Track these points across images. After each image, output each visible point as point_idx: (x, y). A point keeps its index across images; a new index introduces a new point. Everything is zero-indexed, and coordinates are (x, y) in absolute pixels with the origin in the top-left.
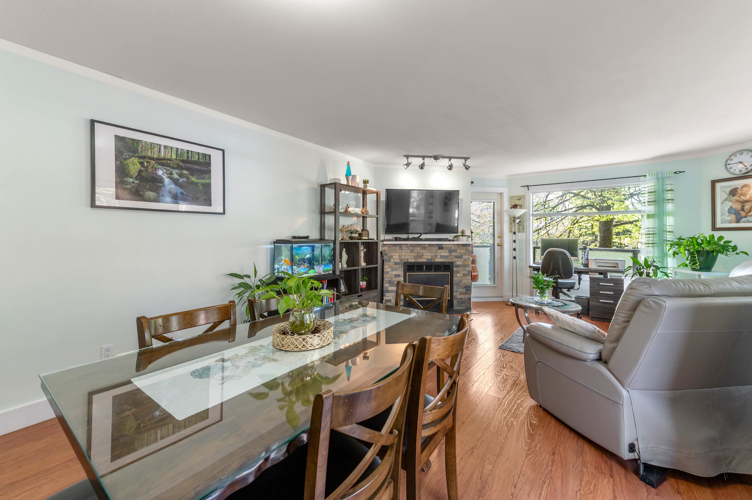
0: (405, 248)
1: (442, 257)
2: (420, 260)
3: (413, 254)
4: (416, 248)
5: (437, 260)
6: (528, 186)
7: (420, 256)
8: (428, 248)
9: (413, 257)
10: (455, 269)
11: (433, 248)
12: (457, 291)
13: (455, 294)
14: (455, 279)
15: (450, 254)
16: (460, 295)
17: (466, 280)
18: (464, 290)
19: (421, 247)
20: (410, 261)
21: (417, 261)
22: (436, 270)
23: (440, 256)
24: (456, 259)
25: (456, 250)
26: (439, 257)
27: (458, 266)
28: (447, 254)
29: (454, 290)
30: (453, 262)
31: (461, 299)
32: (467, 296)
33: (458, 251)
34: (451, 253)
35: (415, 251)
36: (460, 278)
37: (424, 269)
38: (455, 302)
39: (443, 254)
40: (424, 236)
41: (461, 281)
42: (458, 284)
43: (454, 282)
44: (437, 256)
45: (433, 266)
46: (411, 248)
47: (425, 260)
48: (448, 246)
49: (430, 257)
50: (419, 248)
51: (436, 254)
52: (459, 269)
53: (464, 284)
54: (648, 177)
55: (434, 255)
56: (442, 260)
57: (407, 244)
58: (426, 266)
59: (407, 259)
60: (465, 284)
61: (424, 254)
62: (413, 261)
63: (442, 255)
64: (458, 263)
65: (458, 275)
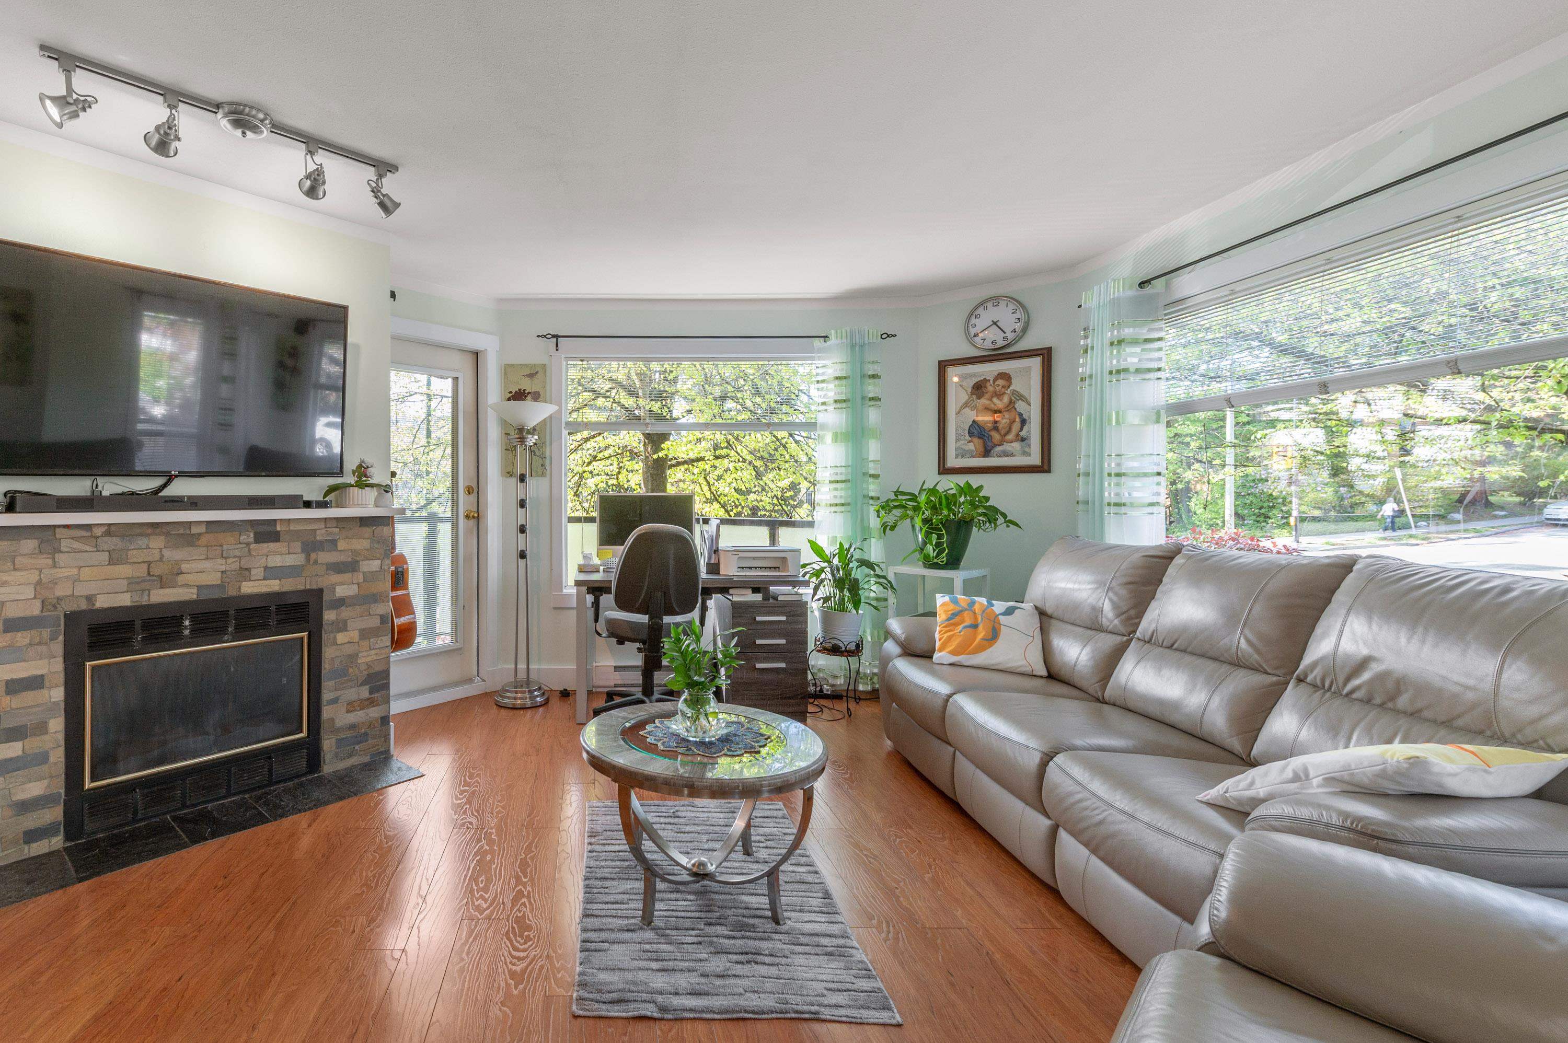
0: (76, 545)
1: (270, 573)
2: (160, 596)
3: (125, 570)
4: (142, 542)
5: (248, 588)
6: (555, 336)
7: (160, 577)
8: (203, 541)
9: (125, 582)
10: (329, 616)
11: (228, 539)
12: (335, 701)
13: (327, 712)
14: (328, 653)
15: (308, 558)
16: (348, 711)
17: (373, 652)
18: (365, 692)
19: (168, 534)
20: (102, 602)
21: (144, 601)
22: (243, 630)
23: (266, 568)
24: (335, 578)
25: (334, 543)
26: (258, 573)
27: (340, 603)
28: (296, 559)
29: (326, 696)
30: (321, 591)
31: (352, 727)
32: (375, 713)
33: (342, 545)
34: (313, 556)
35: (134, 555)
36: (349, 650)
37: (187, 632)
38: (328, 744)
39: (276, 561)
40: (180, 488)
41: (353, 657)
42: (341, 674)
43: (326, 666)
44: (249, 570)
45: (232, 612)
46: (113, 542)
47: (190, 594)
48: (293, 527)
49: (213, 579)
50: (157, 542)
51: (244, 563)
52: (345, 613)
53: (363, 667)
55: (236, 566)
56: (274, 586)
57: (88, 527)
58: (194, 618)
59: (90, 599)
60: (369, 667)
61: (185, 567)
62: (125, 600)
63: (271, 564)
64: (341, 591)
65: (341, 638)
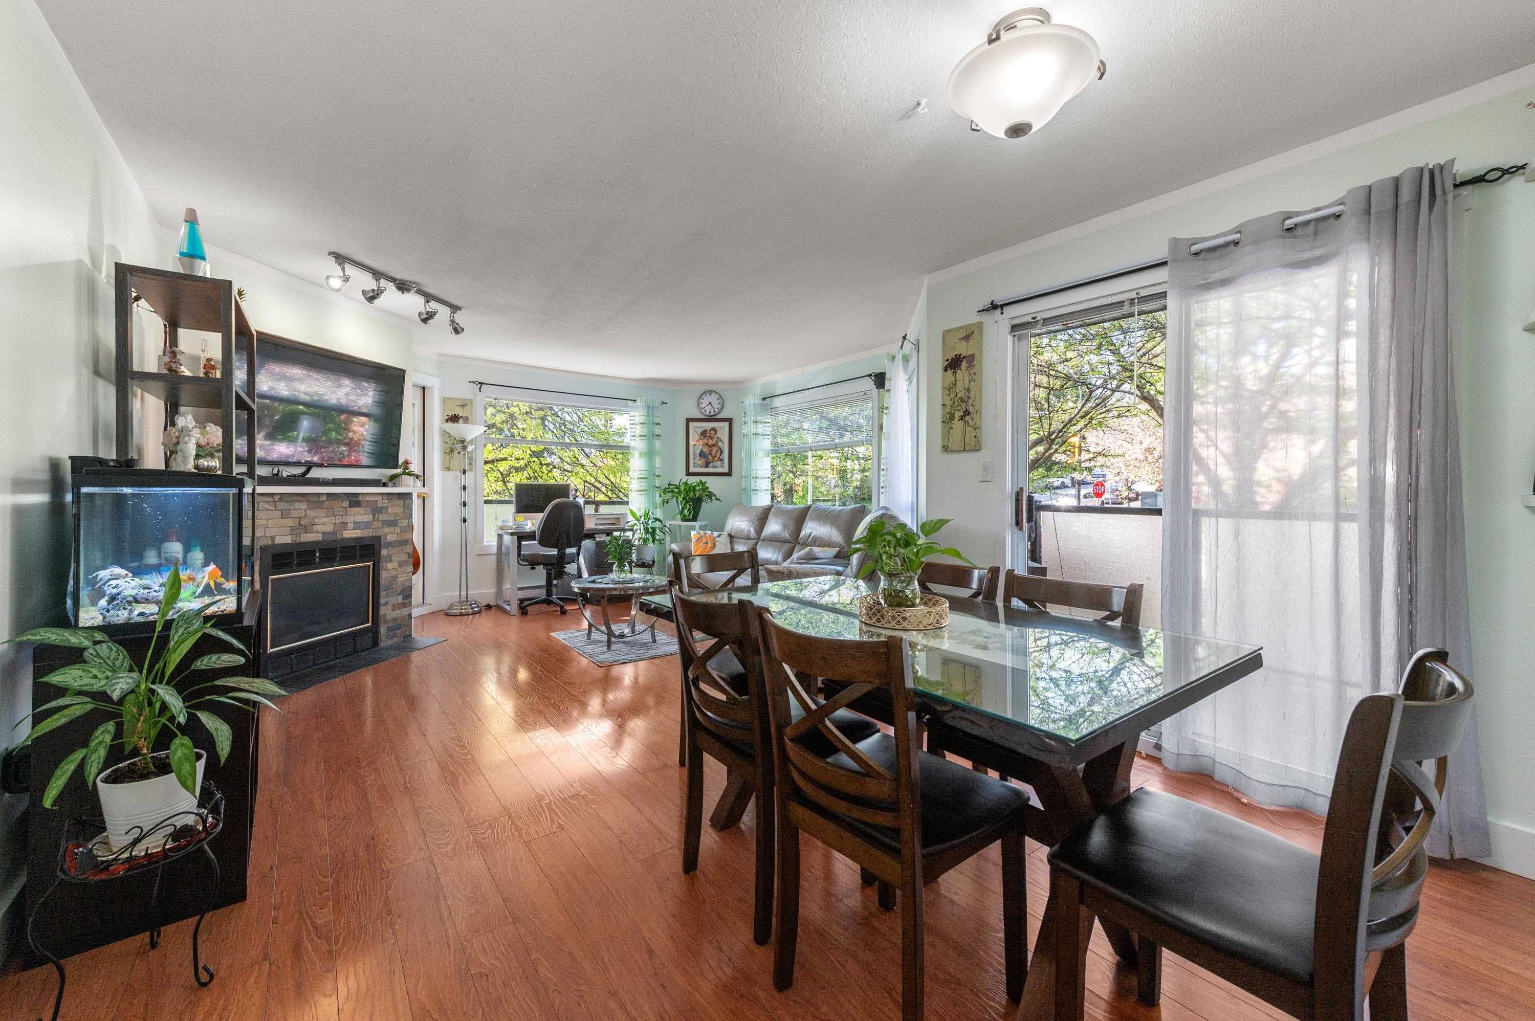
0: (267, 506)
1: (357, 525)
2: (307, 538)
3: (289, 522)
4: (297, 505)
5: (349, 534)
6: (482, 383)
7: (305, 526)
8: (325, 505)
9: (289, 529)
10: (384, 552)
11: (337, 504)
12: (386, 604)
13: (382, 611)
14: (384, 575)
15: (374, 517)
16: (393, 610)
17: (404, 575)
18: (400, 599)
19: (308, 501)
20: (279, 540)
21: (297, 540)
22: (345, 559)
23: (354, 522)
24: (387, 530)
25: (386, 508)
26: (351, 525)
27: (390, 545)
28: (368, 518)
29: (382, 601)
30: (380, 537)
31: (395, 620)
32: (404, 611)
33: (390, 510)
34: (377, 515)
35: (295, 514)
36: (393, 573)
37: (317, 560)
38: (383, 630)
39: (359, 519)
40: (315, 473)
41: (394, 578)
42: (389, 587)
43: (382, 582)
44: (346, 523)
45: (339, 549)
46: (282, 505)
47: (317, 537)
48: (368, 498)
49: (329, 528)
50: (304, 505)
51: (345, 519)
52: (392, 551)
53: (400, 584)
54: (639, 403)
55: (340, 521)
56: (357, 533)
57: (272, 495)
58: (321, 551)
59: (273, 538)
60: (403, 584)
61: (316, 521)
62: (288, 540)
63: (357, 521)
64: (390, 538)
65: (390, 566)
